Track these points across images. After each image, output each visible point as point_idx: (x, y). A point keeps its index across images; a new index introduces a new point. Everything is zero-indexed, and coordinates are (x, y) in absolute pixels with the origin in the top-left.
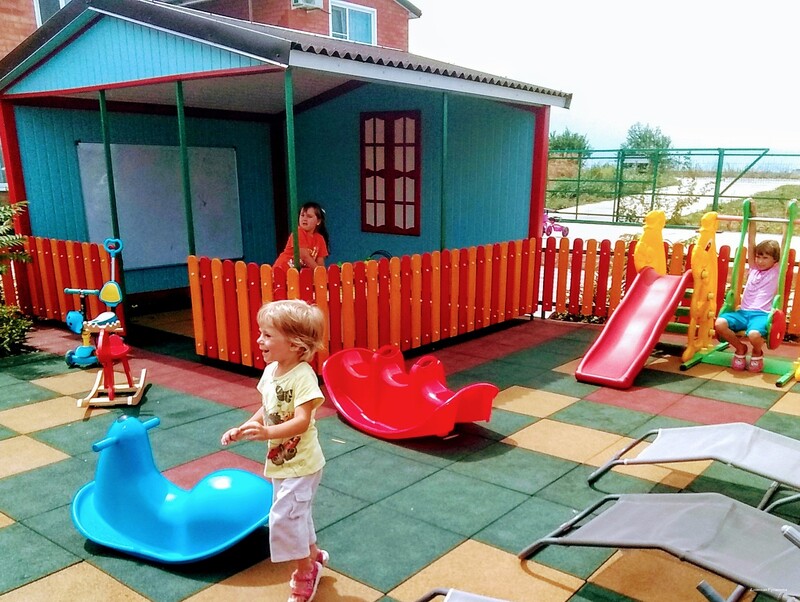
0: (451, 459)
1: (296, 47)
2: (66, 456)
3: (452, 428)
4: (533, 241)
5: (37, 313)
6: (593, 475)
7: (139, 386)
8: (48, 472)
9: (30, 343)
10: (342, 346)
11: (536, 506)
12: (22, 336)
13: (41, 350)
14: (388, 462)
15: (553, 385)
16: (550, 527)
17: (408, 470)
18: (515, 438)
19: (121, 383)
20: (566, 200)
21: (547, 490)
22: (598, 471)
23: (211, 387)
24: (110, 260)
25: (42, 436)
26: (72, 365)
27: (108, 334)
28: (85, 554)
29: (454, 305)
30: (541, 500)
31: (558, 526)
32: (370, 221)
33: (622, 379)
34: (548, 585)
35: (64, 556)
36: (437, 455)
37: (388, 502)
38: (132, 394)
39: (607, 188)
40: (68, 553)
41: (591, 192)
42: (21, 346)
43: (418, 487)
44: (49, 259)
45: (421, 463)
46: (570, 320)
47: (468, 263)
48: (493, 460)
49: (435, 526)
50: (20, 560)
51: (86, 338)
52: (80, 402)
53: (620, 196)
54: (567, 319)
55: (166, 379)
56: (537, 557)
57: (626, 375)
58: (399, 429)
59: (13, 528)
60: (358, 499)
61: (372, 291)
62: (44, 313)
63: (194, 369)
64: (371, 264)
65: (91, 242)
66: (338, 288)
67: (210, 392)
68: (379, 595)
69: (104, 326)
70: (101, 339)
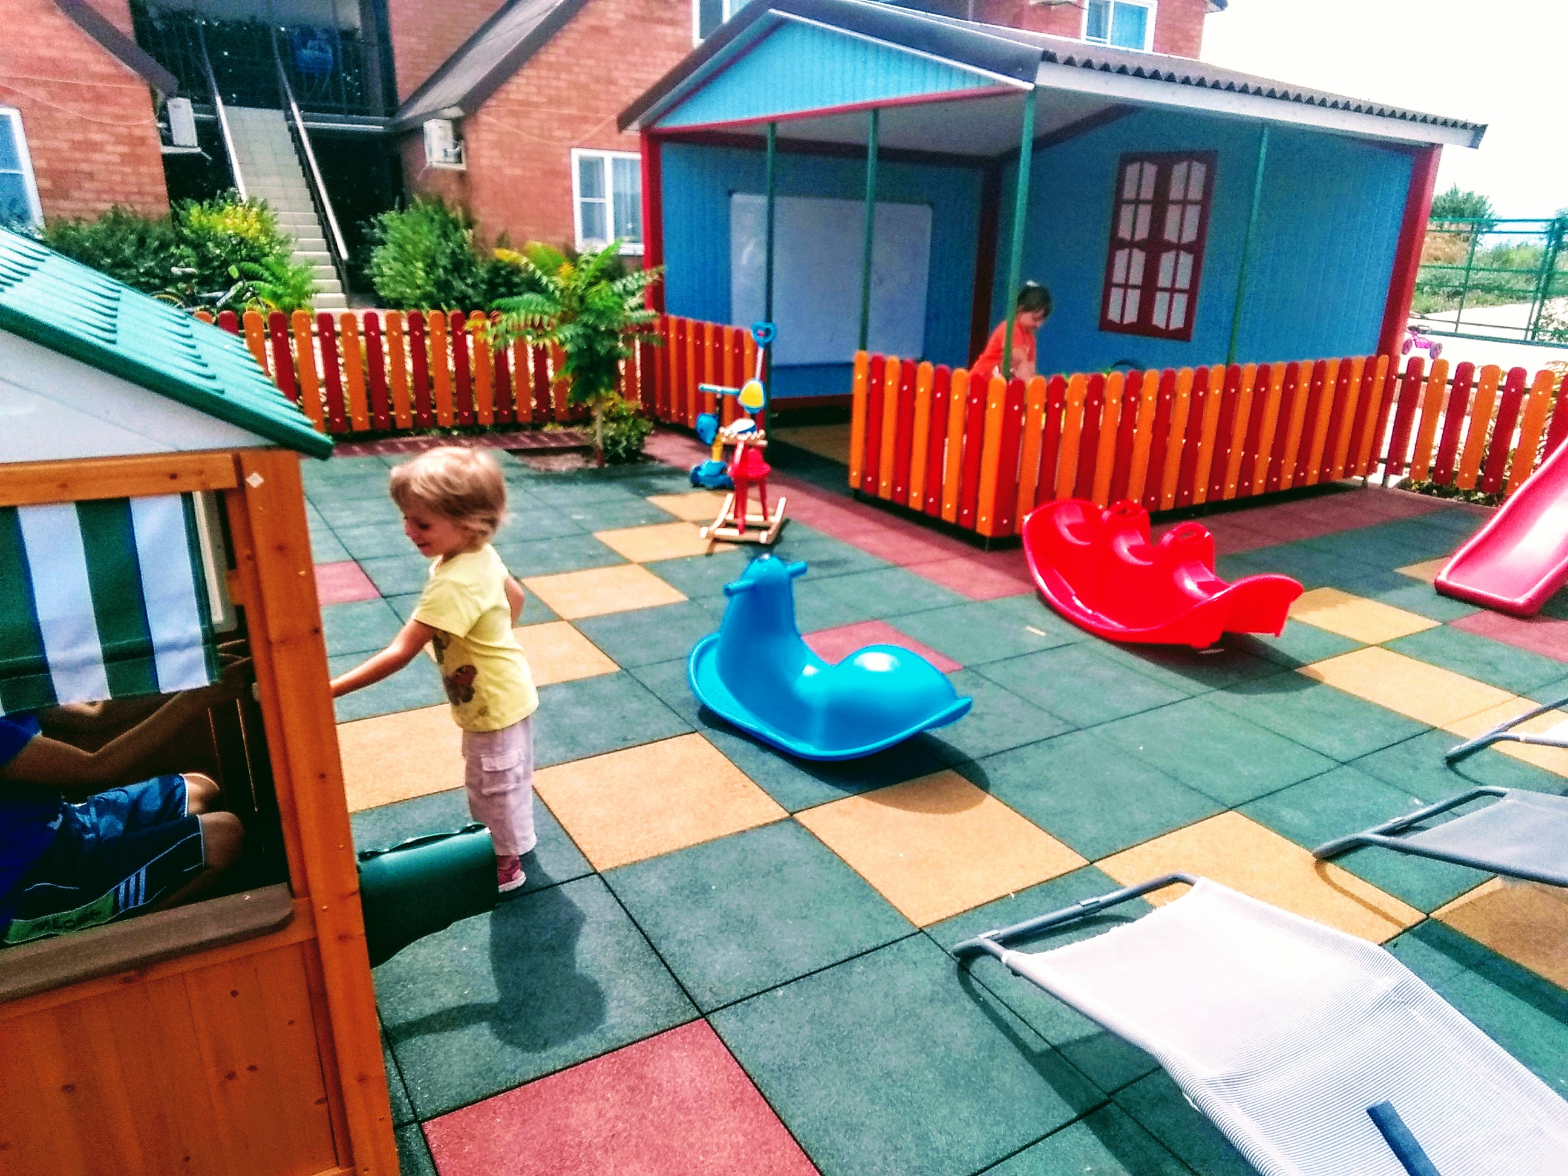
0: (1210, 685)
1: (1049, 57)
2: (683, 598)
3: (1216, 638)
4: (1384, 360)
5: (658, 413)
6: (1455, 749)
7: (775, 520)
8: (660, 614)
9: (648, 450)
10: (1053, 495)
11: (1349, 781)
12: (640, 440)
13: (661, 461)
14: (1107, 673)
15: (1394, 595)
16: (1371, 819)
17: (1139, 689)
18: (1319, 669)
19: (754, 515)
20: (1440, 300)
21: (1370, 759)
22: (1465, 746)
23: (865, 532)
24: (756, 352)
25: (657, 568)
26: (697, 483)
27: (747, 446)
28: (698, 724)
29: (1236, 453)
30: (1358, 773)
31: (1385, 820)
32: (1114, 315)
33: (1521, 600)
34: (1359, 908)
35: (674, 722)
36: (1185, 674)
37: (1104, 731)
38: (767, 528)
39: (1519, 283)
40: (679, 719)
41: (1487, 289)
42: (638, 452)
43: (1151, 718)
44: (682, 345)
45: (1159, 682)
46: (1430, 494)
47: (1268, 388)
48: (1280, 697)
49: (1176, 779)
50: (623, 717)
51: (717, 451)
52: (704, 531)
53: (1544, 297)
54: (1427, 490)
55: (809, 514)
56: (1344, 861)
57: (1529, 594)
58: (1128, 626)
59: (619, 676)
60: (1060, 718)
61: (1109, 419)
62: (668, 414)
63: (843, 506)
64: (1115, 378)
65: (735, 326)
66: (1060, 411)
67: (862, 539)
68: (1083, 862)
69: (744, 437)
70: (739, 453)
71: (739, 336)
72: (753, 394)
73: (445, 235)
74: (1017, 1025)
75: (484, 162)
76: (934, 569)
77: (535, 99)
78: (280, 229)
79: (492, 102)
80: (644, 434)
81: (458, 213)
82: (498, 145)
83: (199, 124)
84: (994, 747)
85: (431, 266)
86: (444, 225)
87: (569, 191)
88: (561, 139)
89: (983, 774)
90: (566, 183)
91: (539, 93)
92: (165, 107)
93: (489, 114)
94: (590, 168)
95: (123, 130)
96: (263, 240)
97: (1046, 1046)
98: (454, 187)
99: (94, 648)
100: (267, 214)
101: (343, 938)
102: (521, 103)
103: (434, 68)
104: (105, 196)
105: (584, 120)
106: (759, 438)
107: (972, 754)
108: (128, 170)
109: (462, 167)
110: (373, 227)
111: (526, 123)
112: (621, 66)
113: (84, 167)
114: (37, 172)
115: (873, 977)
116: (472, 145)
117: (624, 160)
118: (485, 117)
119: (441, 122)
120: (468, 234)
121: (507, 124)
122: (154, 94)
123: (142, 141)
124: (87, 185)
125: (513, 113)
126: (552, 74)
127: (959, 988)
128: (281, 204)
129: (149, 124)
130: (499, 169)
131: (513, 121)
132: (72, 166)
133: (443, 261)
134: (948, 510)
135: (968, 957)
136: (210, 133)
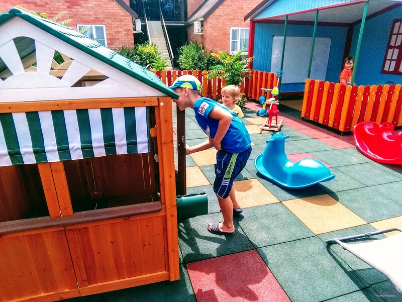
5: (249, 96)
7: (279, 125)
9: (245, 106)
10: (363, 121)
13: (248, 109)
17: (387, 177)
24: (277, 79)
26: (258, 115)
27: (273, 105)
28: (256, 176)
32: (386, 68)
37: (376, 187)
38: (277, 127)
40: (251, 175)
42: (243, 107)
43: (390, 185)
44: (257, 78)
49: (397, 203)
51: (264, 106)
52: (260, 127)
55: (289, 124)
58: (384, 158)
60: (362, 183)
63: (299, 122)
64: (386, 87)
65: (271, 72)
66: (368, 96)
67: (304, 131)
68: (366, 223)
69: (273, 102)
70: (271, 106)
71: (273, 75)
72: (275, 91)
73: (197, 52)
74: (343, 263)
75: (208, 32)
76: (325, 140)
77: (222, 14)
78: (159, 51)
79: (211, 16)
80: (245, 102)
81: (201, 46)
82: (212, 27)
83: (142, 25)
84: (341, 189)
85: (194, 59)
86: (197, 49)
87: (229, 38)
88: (228, 25)
89: (337, 196)
90: (228, 37)
91: (223, 13)
92: (135, 22)
93: (210, 19)
94: (235, 32)
95: (125, 28)
96: (155, 53)
97: (351, 270)
98: (200, 39)
99: (125, 142)
100: (156, 47)
101: (172, 216)
102: (218, 16)
103: (197, 8)
104: (121, 44)
105: (234, 19)
106: (277, 102)
107: (334, 191)
108: (126, 37)
109: (202, 33)
110: (180, 50)
111: (219, 21)
112: (245, 4)
113: (117, 37)
114: (108, 39)
115: (302, 246)
116: (205, 28)
117: (244, 29)
118: (209, 20)
119: (198, 22)
120: (203, 51)
121: (214, 21)
122: (133, 19)
123: (129, 30)
124: (117, 41)
125: (216, 18)
126: (227, 7)
127: (326, 251)
128: (159, 45)
129: (131, 26)
130: (212, 33)
131: (217, 21)
132: (115, 37)
133: (196, 58)
134: (331, 124)
135: (330, 244)
136: (144, 28)
